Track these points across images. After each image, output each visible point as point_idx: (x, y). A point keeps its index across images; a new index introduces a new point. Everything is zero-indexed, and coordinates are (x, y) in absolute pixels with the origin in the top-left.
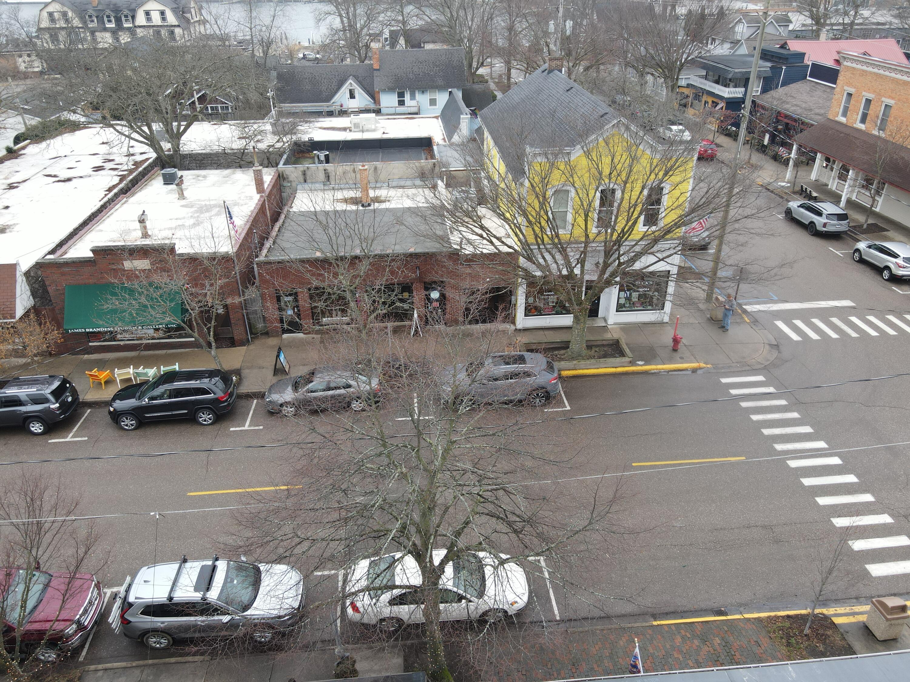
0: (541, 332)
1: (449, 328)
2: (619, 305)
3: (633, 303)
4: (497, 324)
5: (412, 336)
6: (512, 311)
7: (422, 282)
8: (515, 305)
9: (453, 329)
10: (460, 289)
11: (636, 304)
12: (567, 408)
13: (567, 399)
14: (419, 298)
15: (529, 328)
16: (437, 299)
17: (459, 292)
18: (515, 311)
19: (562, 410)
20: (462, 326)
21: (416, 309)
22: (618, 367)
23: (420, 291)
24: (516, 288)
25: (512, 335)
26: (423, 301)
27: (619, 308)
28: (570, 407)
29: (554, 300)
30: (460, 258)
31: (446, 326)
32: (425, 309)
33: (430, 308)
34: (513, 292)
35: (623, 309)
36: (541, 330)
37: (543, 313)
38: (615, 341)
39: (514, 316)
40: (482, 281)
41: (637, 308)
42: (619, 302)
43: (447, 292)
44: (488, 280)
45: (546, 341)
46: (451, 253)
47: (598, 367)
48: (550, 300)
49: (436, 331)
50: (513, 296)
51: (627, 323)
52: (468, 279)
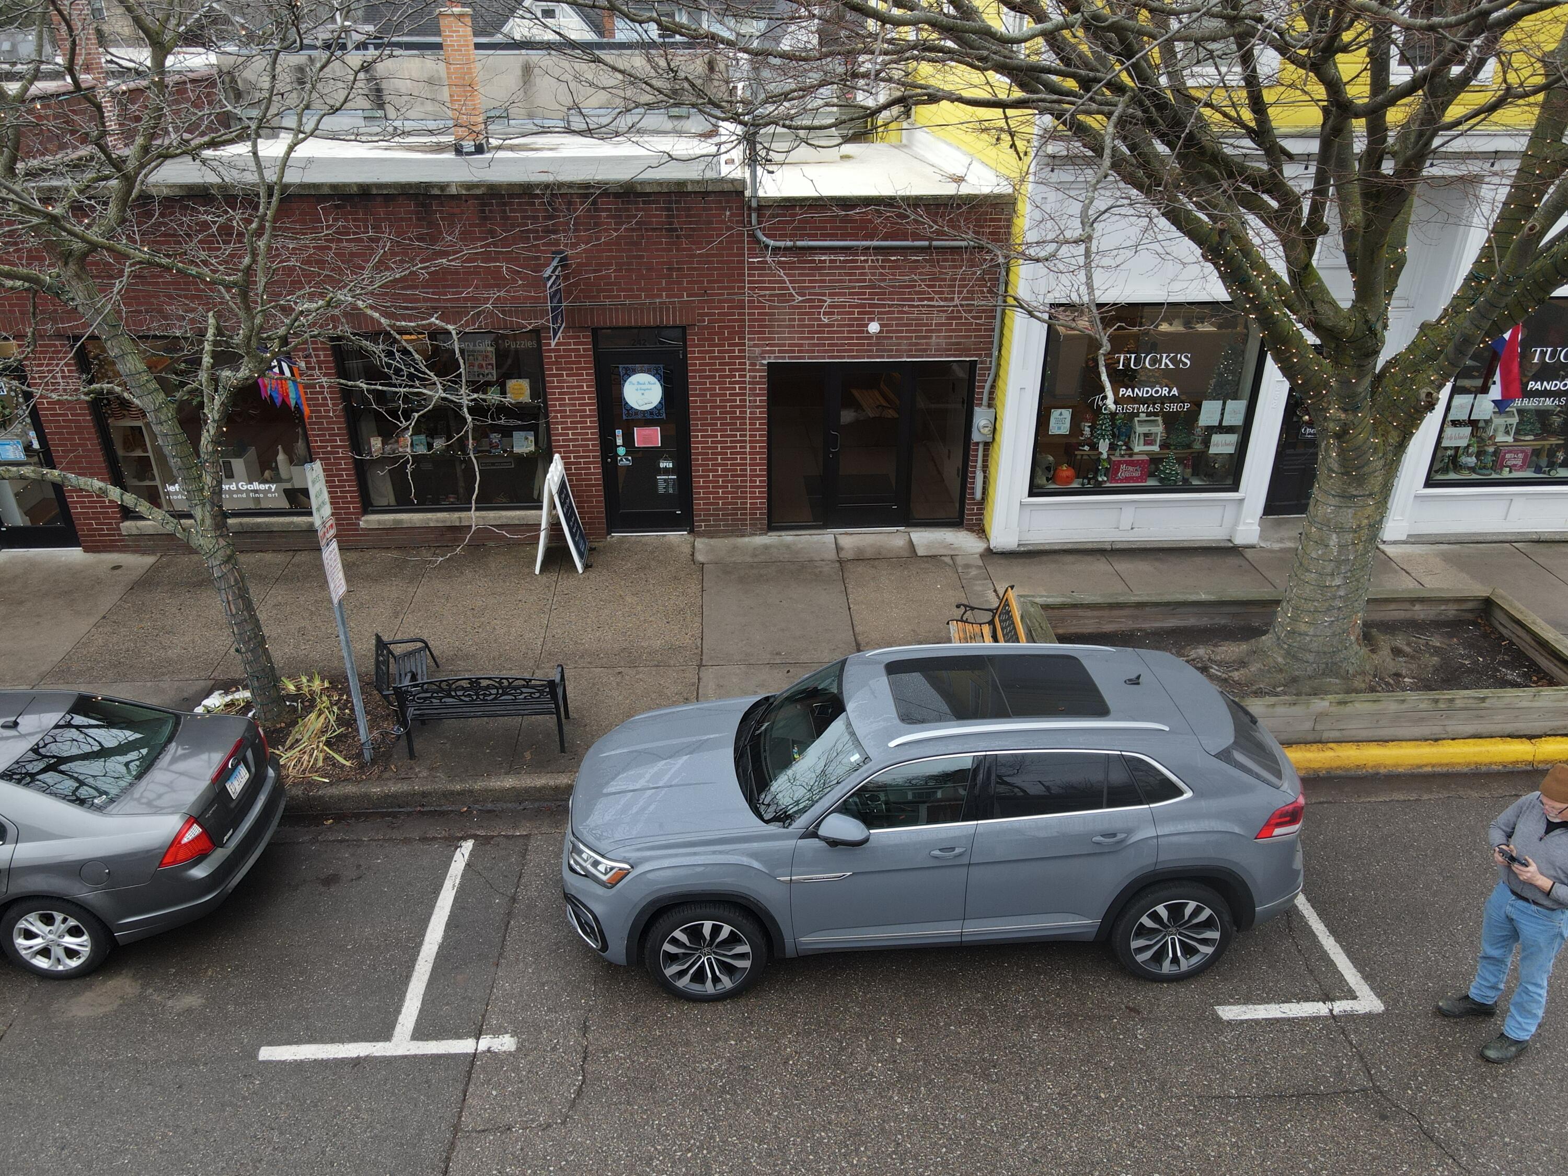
0: (1101, 566)
1: (706, 540)
2: (1439, 454)
3: (1495, 453)
4: (909, 529)
5: (537, 572)
6: (974, 472)
7: (583, 328)
8: (987, 445)
9: (722, 544)
10: (752, 364)
11: (1508, 456)
12: (1355, 998)
13: (1333, 931)
14: (575, 405)
15: (1047, 547)
16: (651, 412)
17: (748, 379)
18: (984, 472)
19: (1334, 1017)
20: (761, 534)
21: (560, 452)
22: (1540, 737)
23: (577, 369)
24: (999, 365)
25: (974, 572)
26: (590, 416)
27: (1436, 472)
28: (1372, 989)
29: (1154, 429)
30: (750, 216)
31: (691, 531)
32: (604, 457)
33: (621, 451)
34: (983, 387)
35: (1452, 476)
36: (1099, 556)
37: (1108, 485)
38: (1470, 605)
39: (978, 495)
40: (843, 332)
41: (1510, 472)
42: (1445, 443)
43: (694, 377)
44: (874, 327)
45: (1145, 599)
46: (710, 189)
47: (1437, 730)
48: (1140, 429)
49: (652, 552)
50: (980, 405)
51: (1467, 539)
52: (784, 320)
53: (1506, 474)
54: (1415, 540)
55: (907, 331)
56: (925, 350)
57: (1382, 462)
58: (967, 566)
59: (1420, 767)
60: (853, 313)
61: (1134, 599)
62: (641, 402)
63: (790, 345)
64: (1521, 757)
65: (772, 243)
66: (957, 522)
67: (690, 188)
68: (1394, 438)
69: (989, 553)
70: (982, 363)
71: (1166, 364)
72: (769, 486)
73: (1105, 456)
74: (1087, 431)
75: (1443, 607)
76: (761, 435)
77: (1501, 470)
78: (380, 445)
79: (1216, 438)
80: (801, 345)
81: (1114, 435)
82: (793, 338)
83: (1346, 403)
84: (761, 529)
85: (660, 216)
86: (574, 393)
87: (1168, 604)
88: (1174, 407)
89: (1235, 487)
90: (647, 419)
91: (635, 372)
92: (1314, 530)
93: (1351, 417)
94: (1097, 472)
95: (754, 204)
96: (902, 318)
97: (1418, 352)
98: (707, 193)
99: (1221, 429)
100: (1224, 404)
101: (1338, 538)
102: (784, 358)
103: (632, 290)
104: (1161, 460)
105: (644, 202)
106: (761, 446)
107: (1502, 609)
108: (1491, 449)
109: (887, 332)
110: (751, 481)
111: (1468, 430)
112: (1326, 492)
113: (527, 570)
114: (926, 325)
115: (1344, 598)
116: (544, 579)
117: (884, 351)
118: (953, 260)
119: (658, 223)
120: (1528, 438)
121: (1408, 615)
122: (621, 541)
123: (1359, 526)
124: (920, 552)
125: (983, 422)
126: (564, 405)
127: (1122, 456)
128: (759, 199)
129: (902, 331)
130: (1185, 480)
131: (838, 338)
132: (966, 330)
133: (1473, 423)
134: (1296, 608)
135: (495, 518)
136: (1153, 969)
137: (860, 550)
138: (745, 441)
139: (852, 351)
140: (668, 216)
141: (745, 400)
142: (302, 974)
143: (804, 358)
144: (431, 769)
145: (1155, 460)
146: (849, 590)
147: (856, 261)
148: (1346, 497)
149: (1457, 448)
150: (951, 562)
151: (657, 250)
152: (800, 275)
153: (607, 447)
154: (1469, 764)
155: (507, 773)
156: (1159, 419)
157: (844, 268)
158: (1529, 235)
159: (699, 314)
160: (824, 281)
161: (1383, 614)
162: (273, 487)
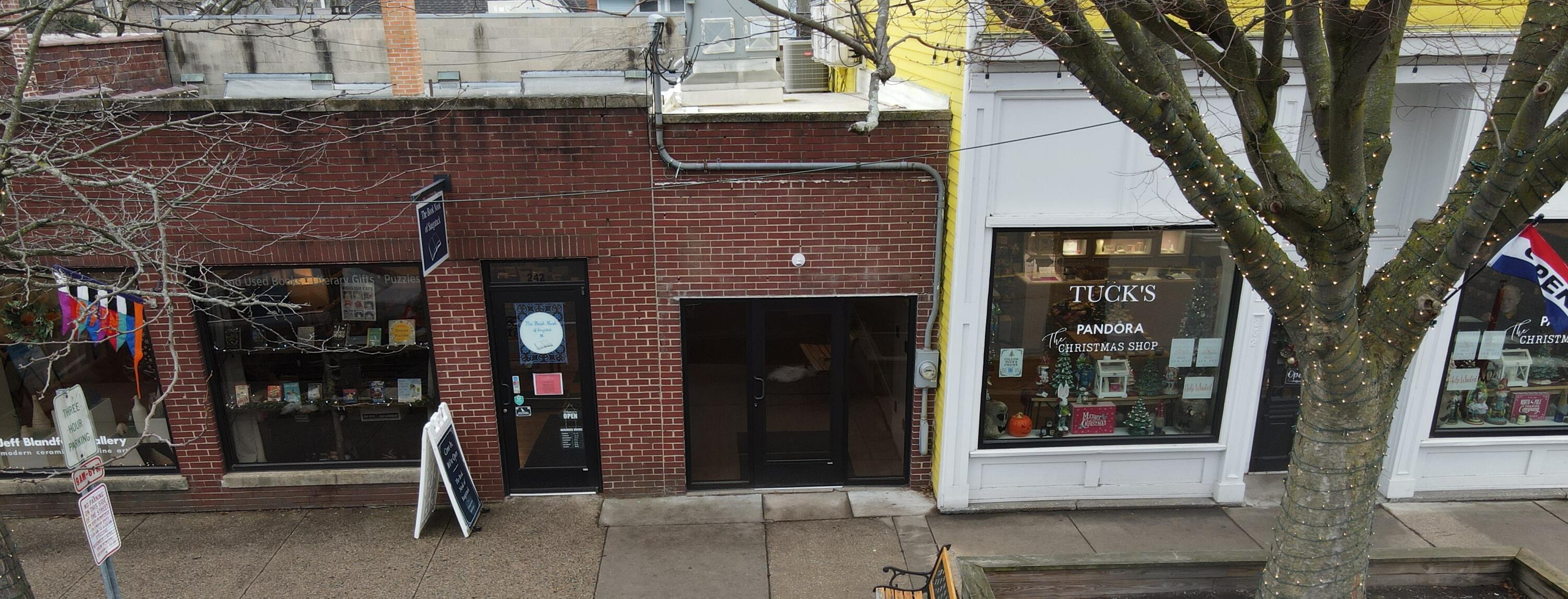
0: (1064, 527)
1: (616, 501)
2: (1445, 399)
3: (1509, 399)
4: (846, 488)
5: (417, 535)
6: (919, 423)
7: (470, 261)
8: (933, 392)
9: (633, 505)
10: (662, 301)
11: (1523, 402)
14: (463, 348)
15: (1002, 507)
16: (551, 355)
17: (658, 318)
18: (930, 423)
20: (679, 494)
21: (447, 401)
23: (466, 307)
24: (941, 301)
25: (916, 535)
26: (481, 360)
27: (1443, 419)
29: (1119, 373)
30: (654, 135)
31: (600, 491)
32: (499, 407)
33: (519, 400)
34: (925, 326)
35: (1461, 424)
36: (1061, 517)
37: (1070, 435)
38: (1492, 568)
39: (924, 449)
40: (763, 264)
41: (1527, 420)
42: (1450, 387)
43: (597, 317)
44: (798, 259)
45: (1108, 560)
46: (609, 105)
48: (1103, 373)
49: (552, 514)
50: (922, 346)
51: (1484, 496)
52: (697, 251)
53: (1522, 422)
54: (1423, 497)
55: (836, 264)
56: (857, 285)
57: (1377, 388)
58: (910, 528)
60: (774, 243)
61: (1095, 561)
62: (539, 345)
63: (704, 279)
65: (679, 164)
66: (901, 480)
67: (586, 104)
68: (1389, 358)
69: (937, 514)
70: (922, 298)
71: (1128, 296)
72: (687, 439)
73: (1065, 402)
74: (1044, 375)
75: (1462, 571)
76: (676, 381)
77: (1517, 417)
78: (246, 394)
79: (1189, 381)
80: (717, 279)
81: (1075, 380)
82: (708, 272)
83: (1327, 313)
84: (679, 488)
85: (555, 135)
86: (462, 334)
87: (1134, 567)
88: (1139, 347)
89: (1214, 438)
90: (546, 364)
91: (531, 311)
92: (1300, 472)
93: (1335, 330)
94: (1056, 421)
95: (659, 121)
96: (829, 249)
97: (1412, 256)
98: (606, 110)
99: (1194, 371)
100: (1196, 344)
101: (1330, 481)
102: (698, 294)
103: (525, 218)
104: (1129, 408)
105: (536, 121)
106: (677, 393)
107: (1532, 571)
108: (1504, 394)
109: (814, 264)
110: (666, 434)
111: (1477, 371)
112: (1311, 426)
113: (406, 535)
114: (857, 256)
115: (1342, 555)
116: (424, 544)
117: (812, 285)
118: (885, 184)
119: (552, 143)
120: (1544, 382)
121: (1420, 580)
122: (520, 502)
123: (1354, 467)
124: (857, 513)
125: (925, 366)
126: (452, 348)
127: (1085, 403)
128: (664, 117)
129: (830, 264)
130: (1158, 430)
131: (759, 272)
132: (903, 262)
133: (1482, 364)
134: (1284, 568)
135: (375, 476)
137: (789, 511)
138: (657, 388)
139: (775, 286)
140: (563, 136)
141: (655, 342)
143: (720, 293)
145: (1122, 409)
146: (771, 555)
147: (776, 185)
148: (1336, 432)
149: (1465, 393)
150: (891, 524)
151: (553, 173)
152: (713, 200)
153: (503, 396)
156: (1126, 362)
157: (763, 192)
158: (1539, 97)
159: (601, 245)
160: (740, 207)
161: (1391, 578)
162: (123, 441)
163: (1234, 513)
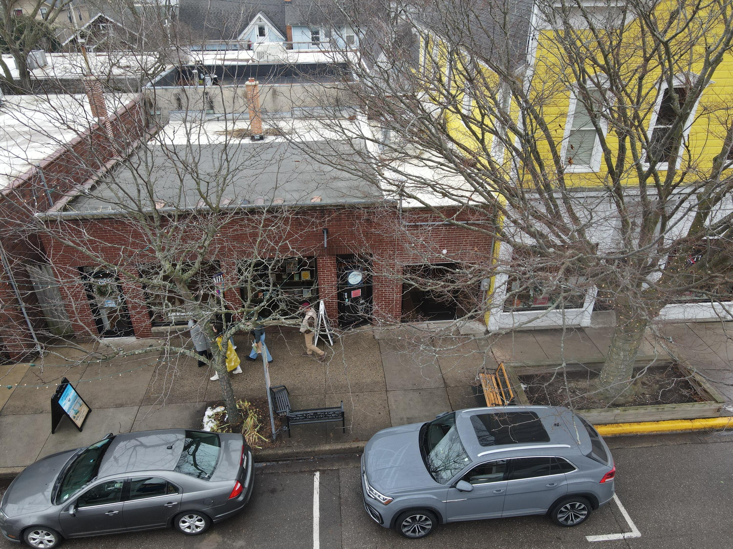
1: (378, 328)
4: (455, 321)
6: (481, 301)
7: (333, 255)
8: (487, 291)
9: (384, 330)
10: (397, 266)
12: (631, 531)
13: (624, 505)
16: (358, 285)
17: (395, 271)
18: (485, 301)
19: (625, 539)
22: (694, 419)
23: (330, 269)
24: (492, 263)
25: (483, 343)
26: (334, 285)
28: (637, 528)
30: (399, 214)
31: (371, 324)
32: (340, 301)
33: (346, 300)
36: (530, 333)
37: (533, 306)
43: (374, 271)
44: (445, 251)
46: (384, 206)
47: (658, 418)
49: (358, 334)
52: (410, 250)
58: (480, 339)
59: (652, 432)
60: (437, 247)
62: (354, 282)
63: (412, 258)
64: (687, 427)
65: (407, 223)
69: (488, 333)
70: (485, 262)
72: (402, 307)
73: (532, 295)
76: (400, 290)
80: (417, 258)
82: (414, 256)
84: (398, 323)
86: (328, 277)
89: (581, 306)
90: (356, 287)
94: (529, 301)
95: (401, 210)
96: (455, 248)
101: (624, 354)
102: (410, 263)
103: (352, 241)
106: (400, 294)
109: (449, 252)
110: (395, 306)
123: (631, 349)
124: (461, 332)
125: (486, 284)
127: (538, 295)
128: (403, 209)
131: (431, 255)
132: (480, 251)
136: (565, 523)
138: (394, 292)
139: (436, 260)
142: (276, 531)
143: (417, 263)
144: (298, 442)
147: (439, 229)
148: (626, 340)
150: (474, 338)
152: (417, 234)
154: (669, 430)
155: (326, 443)
157: (434, 231)
159: (378, 249)
160: (426, 236)
163: (587, 331)
